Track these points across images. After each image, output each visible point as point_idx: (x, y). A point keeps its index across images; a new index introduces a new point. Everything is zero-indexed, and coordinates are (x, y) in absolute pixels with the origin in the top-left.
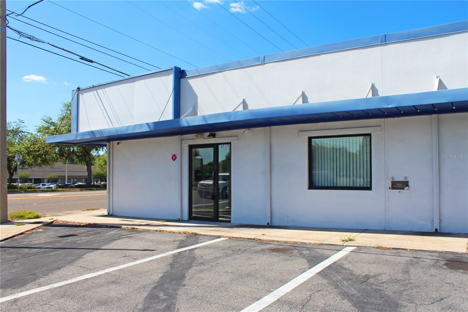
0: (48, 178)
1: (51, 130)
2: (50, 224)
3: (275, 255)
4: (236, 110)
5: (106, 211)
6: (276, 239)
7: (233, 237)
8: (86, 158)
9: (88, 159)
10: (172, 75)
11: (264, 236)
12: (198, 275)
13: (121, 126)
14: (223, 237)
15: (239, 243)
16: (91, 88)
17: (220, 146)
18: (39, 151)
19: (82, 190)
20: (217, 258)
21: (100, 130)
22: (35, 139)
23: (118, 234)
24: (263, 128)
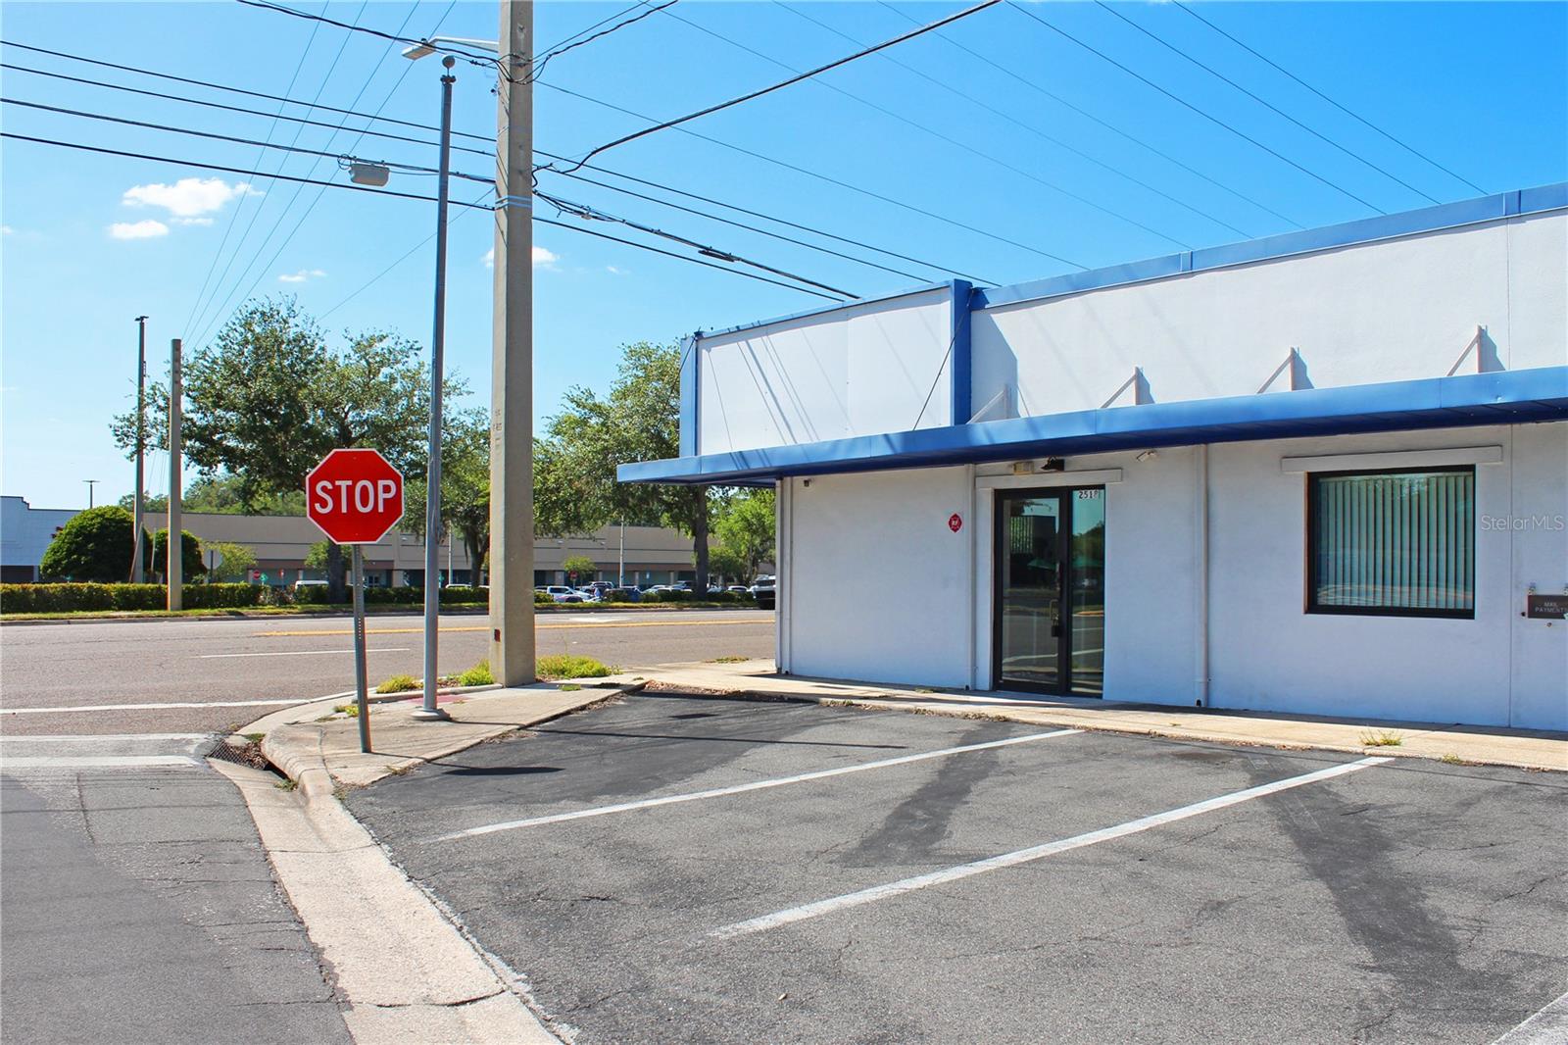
0: (567, 569)
1: (589, 427)
2: (638, 691)
3: (1182, 764)
4: (1110, 407)
5: (774, 664)
6: (1201, 736)
7: (1097, 729)
8: (690, 511)
9: (698, 515)
10: (949, 302)
11: (1174, 728)
12: (998, 790)
13: (816, 441)
14: (1074, 727)
15: (1108, 740)
16: (730, 333)
17: (1076, 494)
18: (558, 490)
19: (680, 609)
20: (1045, 765)
21: (763, 450)
22: (546, 456)
23: (811, 716)
24: (1189, 446)
